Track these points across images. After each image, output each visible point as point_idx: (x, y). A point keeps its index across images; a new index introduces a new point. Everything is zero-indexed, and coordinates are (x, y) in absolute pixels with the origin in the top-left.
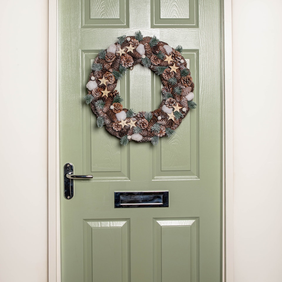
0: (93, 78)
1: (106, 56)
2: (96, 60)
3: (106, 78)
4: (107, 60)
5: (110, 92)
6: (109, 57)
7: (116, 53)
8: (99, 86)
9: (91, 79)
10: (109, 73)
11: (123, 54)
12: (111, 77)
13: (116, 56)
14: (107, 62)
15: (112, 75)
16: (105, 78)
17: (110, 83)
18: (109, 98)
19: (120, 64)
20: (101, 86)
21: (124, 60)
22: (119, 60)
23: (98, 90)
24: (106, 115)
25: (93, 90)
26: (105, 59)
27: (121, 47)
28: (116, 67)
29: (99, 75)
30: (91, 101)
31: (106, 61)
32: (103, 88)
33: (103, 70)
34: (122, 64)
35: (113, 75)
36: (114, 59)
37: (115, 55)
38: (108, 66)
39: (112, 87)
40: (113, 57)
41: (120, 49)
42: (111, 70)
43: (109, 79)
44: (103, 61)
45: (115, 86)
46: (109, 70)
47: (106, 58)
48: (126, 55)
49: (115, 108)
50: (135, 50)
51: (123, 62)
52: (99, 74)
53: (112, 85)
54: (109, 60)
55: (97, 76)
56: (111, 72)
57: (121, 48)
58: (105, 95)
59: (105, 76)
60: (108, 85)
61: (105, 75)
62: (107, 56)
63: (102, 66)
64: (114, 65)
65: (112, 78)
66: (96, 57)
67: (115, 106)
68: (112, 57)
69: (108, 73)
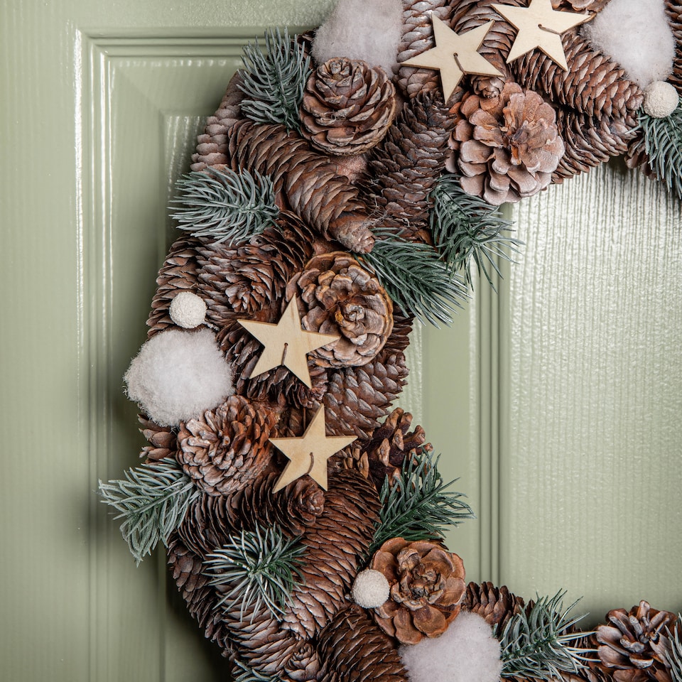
0: (189, 308)
1: (310, 102)
2: (216, 128)
3: (313, 313)
4: (318, 139)
5: (350, 440)
6: (344, 112)
7: (398, 72)
8: (245, 387)
9: (166, 314)
10: (341, 260)
11: (469, 84)
12: (362, 295)
13: (402, 94)
14: (322, 153)
15: (365, 279)
16: (305, 309)
17: (349, 357)
18: (340, 503)
19: (445, 172)
20: (262, 384)
21: (481, 132)
22: (433, 136)
23: (242, 430)
24: (312, 666)
25: (194, 426)
26: (298, 130)
27: (444, 10)
28: (409, 199)
29: (247, 282)
30: (169, 528)
31: (309, 146)
32: (281, 400)
33: (287, 235)
34: (460, 172)
35: (376, 283)
36: (388, 123)
37: (390, 90)
38: (335, 189)
39: (368, 389)
40: (381, 107)
41: (442, 29)
42: (358, 234)
43: (339, 317)
44: (285, 148)
45: (392, 383)
46: (341, 235)
47: (309, 114)
48: (496, 84)
49: (400, 599)
50: (578, 40)
51: (470, 153)
52: (247, 271)
53: (364, 376)
54: (340, 136)
55: (230, 293)
56: (354, 254)
57: (451, 16)
58: (306, 477)
59: (299, 292)
60: (331, 372)
61: (301, 278)
62: (318, 94)
63: (276, 197)
64: (382, 184)
65: (368, 306)
66: (214, 107)
67: (395, 574)
68: (363, 106)
69: (330, 265)
